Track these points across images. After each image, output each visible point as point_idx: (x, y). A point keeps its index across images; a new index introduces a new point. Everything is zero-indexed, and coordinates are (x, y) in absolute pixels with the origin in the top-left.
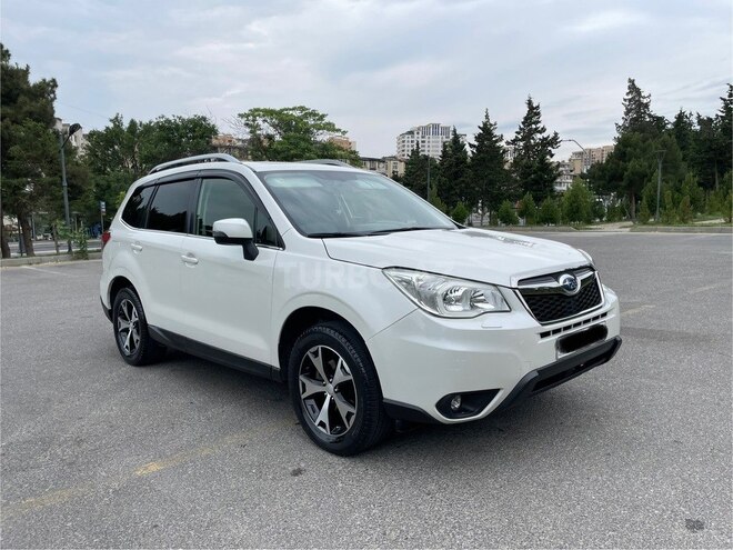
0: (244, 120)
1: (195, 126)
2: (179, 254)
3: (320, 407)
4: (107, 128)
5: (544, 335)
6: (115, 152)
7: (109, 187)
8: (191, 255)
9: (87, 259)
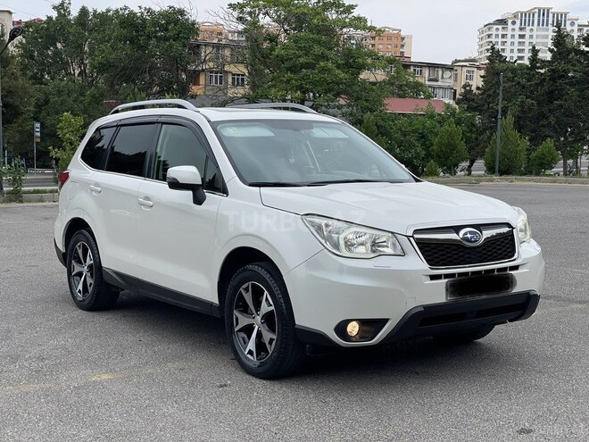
0: (236, 14)
1: (168, 23)
2: (137, 197)
3: (249, 337)
4: (50, 18)
5: (433, 277)
6: (57, 53)
7: (47, 102)
8: (147, 198)
9: (21, 202)
